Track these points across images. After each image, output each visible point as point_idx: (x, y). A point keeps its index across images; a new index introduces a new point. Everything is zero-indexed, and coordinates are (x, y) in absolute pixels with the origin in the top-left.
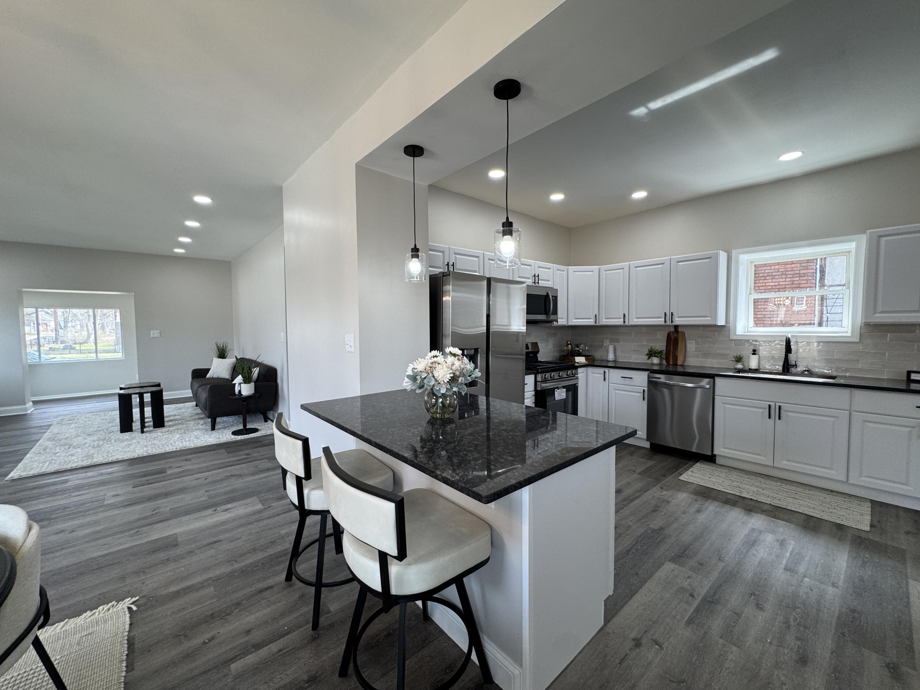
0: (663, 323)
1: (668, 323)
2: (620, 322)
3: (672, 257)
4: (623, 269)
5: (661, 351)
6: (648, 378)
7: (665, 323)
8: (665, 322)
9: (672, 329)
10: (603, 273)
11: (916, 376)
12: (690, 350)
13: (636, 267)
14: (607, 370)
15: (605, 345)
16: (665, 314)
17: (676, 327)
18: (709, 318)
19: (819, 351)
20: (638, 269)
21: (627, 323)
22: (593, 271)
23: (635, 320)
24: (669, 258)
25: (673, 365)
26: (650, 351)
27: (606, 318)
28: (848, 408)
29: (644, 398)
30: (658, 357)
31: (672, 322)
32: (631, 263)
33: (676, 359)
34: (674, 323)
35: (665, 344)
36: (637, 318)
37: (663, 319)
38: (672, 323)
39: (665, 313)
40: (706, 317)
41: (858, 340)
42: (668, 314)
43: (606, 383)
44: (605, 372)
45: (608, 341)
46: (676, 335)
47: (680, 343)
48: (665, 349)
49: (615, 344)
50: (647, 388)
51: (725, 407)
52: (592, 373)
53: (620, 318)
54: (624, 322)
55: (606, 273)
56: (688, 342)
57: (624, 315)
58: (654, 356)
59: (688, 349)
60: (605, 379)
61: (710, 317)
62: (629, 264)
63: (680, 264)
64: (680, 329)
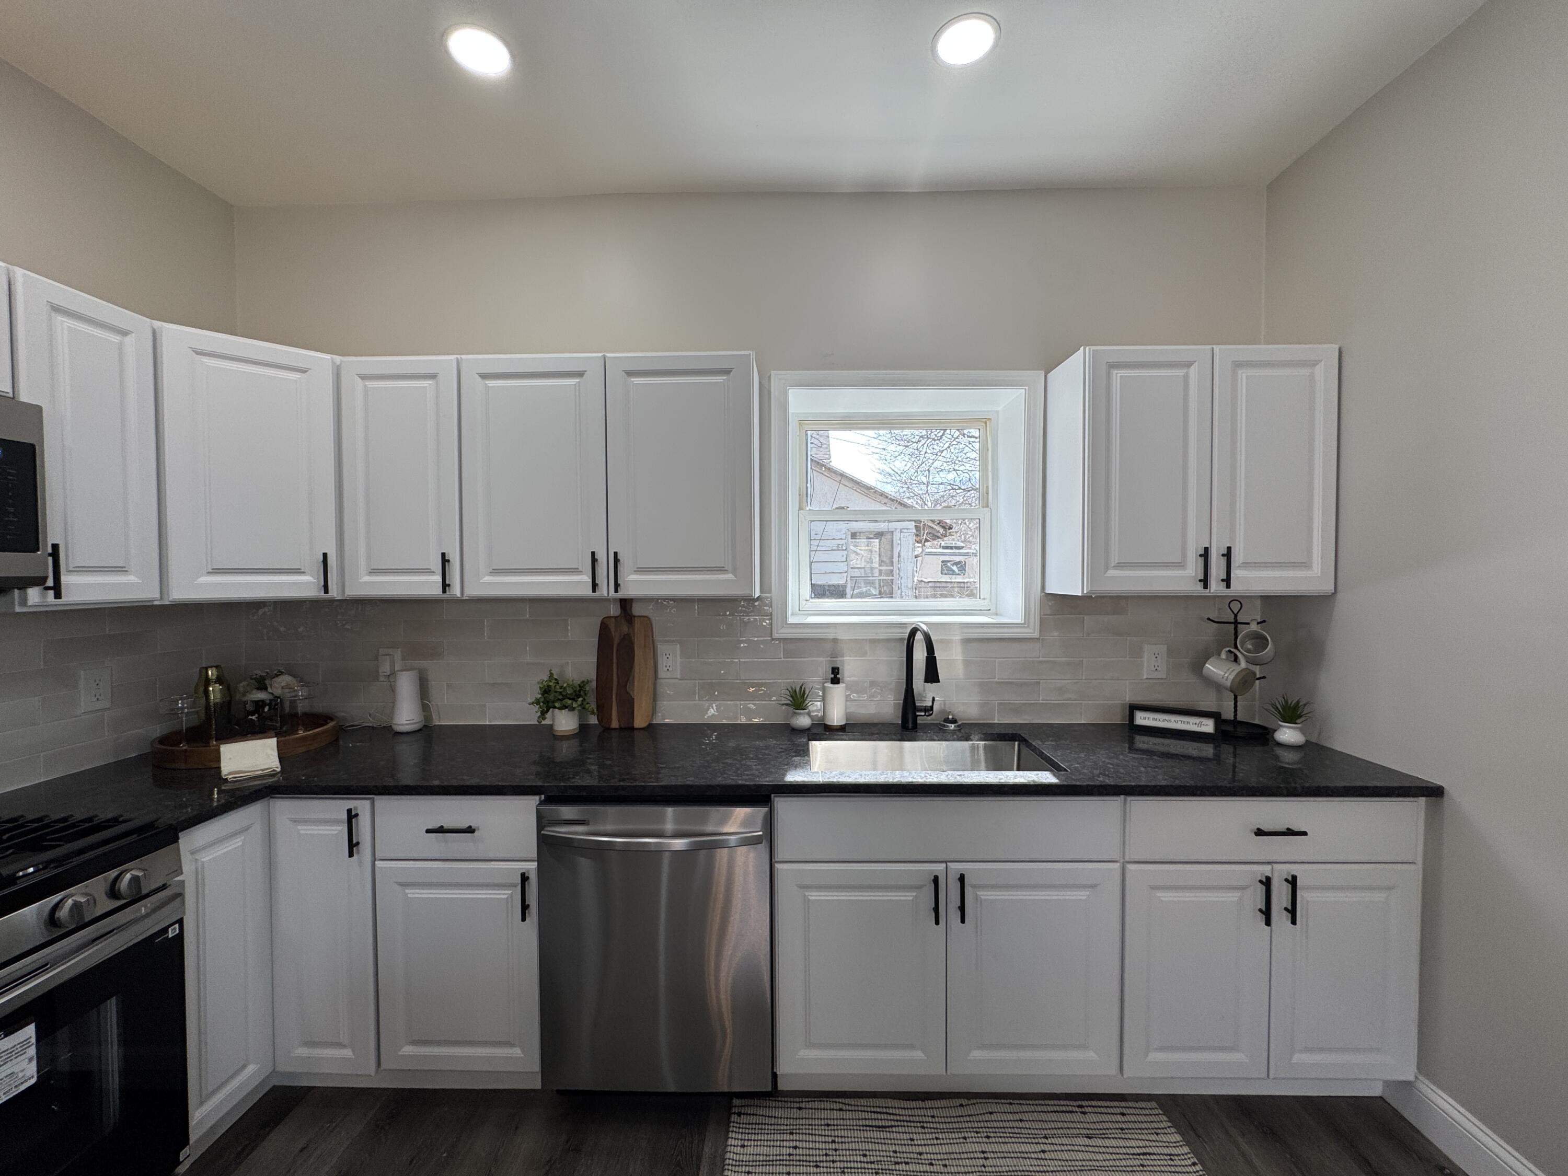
0: (587, 591)
1: (606, 590)
2: (430, 585)
3: (608, 355)
4: (433, 377)
5: (583, 685)
6: (540, 826)
7: (594, 591)
8: (595, 586)
9: (614, 610)
10: (354, 388)
11: (1145, 718)
12: (668, 675)
13: (484, 376)
14: (362, 806)
15: (385, 668)
16: (594, 560)
17: (625, 603)
18: (730, 576)
19: (967, 663)
20: (492, 383)
21: (456, 591)
22: (303, 371)
23: (488, 579)
24: (600, 355)
25: (621, 729)
26: (546, 691)
27: (374, 572)
28: (1115, 854)
29: (525, 907)
30: (572, 709)
31: (617, 586)
32: (464, 357)
33: (628, 706)
34: (622, 594)
35: (594, 660)
36: (496, 572)
37: (587, 578)
38: (616, 591)
39: (593, 554)
40: (721, 570)
41: (1036, 635)
42: (601, 557)
43: (360, 863)
44: (351, 816)
45: (398, 654)
46: (625, 629)
47: (638, 653)
48: (593, 675)
49: (424, 664)
50: (534, 865)
51: (806, 901)
52: (295, 821)
53: (428, 571)
54: (445, 586)
55: (366, 390)
56: (661, 648)
57: (445, 560)
58: (560, 709)
59: (662, 673)
60: (352, 846)
61: (734, 572)
62: (457, 360)
63: (637, 380)
64: (637, 610)
